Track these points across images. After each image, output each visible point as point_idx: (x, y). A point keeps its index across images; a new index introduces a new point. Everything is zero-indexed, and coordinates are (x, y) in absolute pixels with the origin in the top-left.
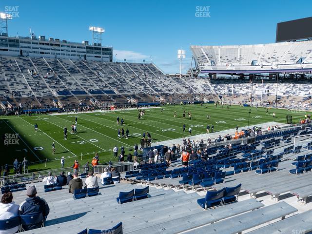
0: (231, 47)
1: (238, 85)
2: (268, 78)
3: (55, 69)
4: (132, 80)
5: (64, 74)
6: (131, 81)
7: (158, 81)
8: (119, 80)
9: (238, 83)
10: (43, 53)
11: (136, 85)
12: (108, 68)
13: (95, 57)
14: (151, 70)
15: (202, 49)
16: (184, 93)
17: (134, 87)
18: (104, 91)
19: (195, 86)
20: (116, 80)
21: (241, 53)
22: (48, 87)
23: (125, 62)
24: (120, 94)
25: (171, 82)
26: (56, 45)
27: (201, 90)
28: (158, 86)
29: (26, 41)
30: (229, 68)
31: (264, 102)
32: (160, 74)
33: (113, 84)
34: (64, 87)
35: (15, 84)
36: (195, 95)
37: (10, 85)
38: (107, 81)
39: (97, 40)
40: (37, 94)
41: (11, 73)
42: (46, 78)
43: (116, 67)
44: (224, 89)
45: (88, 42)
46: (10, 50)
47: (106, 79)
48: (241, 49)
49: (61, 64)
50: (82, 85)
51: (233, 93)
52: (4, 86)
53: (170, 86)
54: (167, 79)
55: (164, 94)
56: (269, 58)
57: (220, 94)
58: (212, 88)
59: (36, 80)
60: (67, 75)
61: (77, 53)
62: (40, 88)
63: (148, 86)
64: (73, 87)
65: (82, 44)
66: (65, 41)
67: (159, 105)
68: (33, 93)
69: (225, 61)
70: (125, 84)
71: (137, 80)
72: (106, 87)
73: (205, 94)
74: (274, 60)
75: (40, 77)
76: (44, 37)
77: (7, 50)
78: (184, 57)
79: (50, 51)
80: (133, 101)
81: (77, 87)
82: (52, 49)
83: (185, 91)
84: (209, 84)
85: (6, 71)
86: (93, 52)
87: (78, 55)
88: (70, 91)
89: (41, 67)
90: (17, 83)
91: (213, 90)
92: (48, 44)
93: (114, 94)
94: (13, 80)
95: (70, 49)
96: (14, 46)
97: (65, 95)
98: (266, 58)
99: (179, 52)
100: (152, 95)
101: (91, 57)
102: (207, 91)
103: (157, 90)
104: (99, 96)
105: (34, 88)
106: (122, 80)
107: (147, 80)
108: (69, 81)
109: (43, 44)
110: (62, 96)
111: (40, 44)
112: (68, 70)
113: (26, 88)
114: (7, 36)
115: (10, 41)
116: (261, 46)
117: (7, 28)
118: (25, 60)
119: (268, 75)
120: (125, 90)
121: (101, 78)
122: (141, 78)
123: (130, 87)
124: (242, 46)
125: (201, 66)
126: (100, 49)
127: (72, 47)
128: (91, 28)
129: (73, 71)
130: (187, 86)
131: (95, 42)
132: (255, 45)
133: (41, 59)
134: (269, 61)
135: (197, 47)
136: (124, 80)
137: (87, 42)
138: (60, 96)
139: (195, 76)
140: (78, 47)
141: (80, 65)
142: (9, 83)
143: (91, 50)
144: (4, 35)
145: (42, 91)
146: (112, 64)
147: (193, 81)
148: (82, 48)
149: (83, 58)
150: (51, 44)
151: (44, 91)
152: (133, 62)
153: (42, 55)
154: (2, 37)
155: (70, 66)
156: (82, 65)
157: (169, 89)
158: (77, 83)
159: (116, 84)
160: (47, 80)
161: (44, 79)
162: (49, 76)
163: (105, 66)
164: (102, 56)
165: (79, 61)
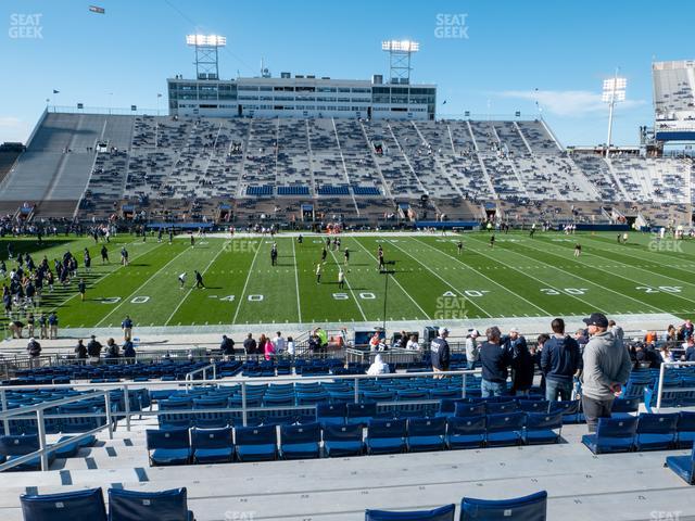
3: (286, 139)
4: (455, 162)
5: (296, 151)
6: (448, 165)
7: (526, 166)
8: (417, 163)
10: (281, 108)
11: (454, 176)
12: (413, 133)
13: (394, 109)
14: (528, 136)
19: (633, 181)
20: (407, 162)
22: (240, 178)
23: (466, 118)
24: (392, 197)
25: (561, 169)
26: (306, 89)
27: (646, 192)
28: (514, 179)
32: (546, 146)
33: (394, 172)
34: (272, 178)
35: (183, 173)
37: (174, 174)
38: (387, 164)
39: (398, 70)
41: (195, 151)
42: (252, 159)
43: (436, 132)
45: (381, 77)
46: (220, 106)
47: (388, 160)
49: (308, 129)
50: (316, 173)
52: (160, 177)
54: (558, 160)
55: (514, 199)
59: (228, 164)
60: (301, 151)
61: (351, 104)
62: (223, 180)
64: (291, 179)
65: (368, 83)
68: (198, 191)
71: (467, 164)
75: (241, 158)
76: (289, 74)
77: (215, 106)
78: (622, 97)
79: (294, 103)
81: (301, 178)
82: (298, 99)
83: (590, 193)
85: (190, 146)
86: (388, 98)
87: (353, 109)
88: (277, 188)
89: (259, 137)
90: (189, 170)
92: (291, 89)
93: (373, 197)
94: (186, 165)
95: (337, 95)
96: (228, 97)
97: (257, 196)
99: (609, 83)
101: (384, 110)
107: (493, 164)
108: (294, 165)
109: (281, 89)
110: (251, 197)
111: (276, 89)
112: (313, 140)
114: (218, 79)
115: (222, 87)
117: (217, 63)
118: (240, 124)
121: (375, 159)
122: (481, 159)
126: (405, 91)
127: (340, 91)
128: (386, 45)
129: (322, 143)
130: (608, 180)
131: (395, 76)
133: (273, 120)
135: (675, 65)
137: (379, 78)
138: (246, 196)
139: (655, 151)
140: (355, 91)
141: (347, 130)
142: (176, 170)
143: (384, 95)
144: (212, 77)
145: (220, 186)
146: (431, 124)
147: (637, 167)
148: (362, 91)
149: (364, 114)
150: (297, 89)
151: (224, 186)
152: (488, 119)
153: (278, 112)
154: (207, 82)
155: (322, 134)
156: (352, 130)
157: (542, 185)
158: (307, 170)
159: (403, 172)
160: (251, 163)
161: (245, 162)
162: (260, 156)
163: (407, 130)
164: (409, 106)
165: (350, 121)
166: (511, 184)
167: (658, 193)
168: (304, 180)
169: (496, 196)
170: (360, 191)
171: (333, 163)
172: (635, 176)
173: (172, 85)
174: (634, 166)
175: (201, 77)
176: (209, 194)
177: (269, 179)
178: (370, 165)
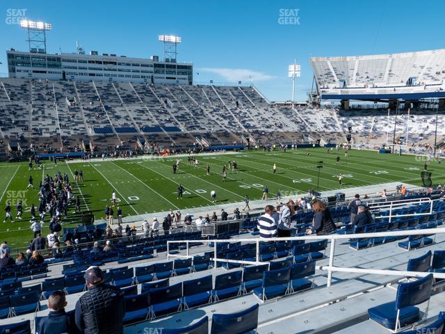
0: (376, 57)
1: (382, 117)
2: (437, 106)
3: (104, 96)
4: (215, 111)
5: (115, 104)
6: (211, 113)
7: (254, 112)
8: (193, 111)
9: (383, 115)
10: (93, 75)
11: (218, 119)
12: (183, 93)
13: (167, 78)
14: (249, 96)
15: (329, 63)
16: (291, 130)
17: (212, 122)
18: (164, 127)
19: (311, 121)
20: (188, 111)
21: (391, 67)
22: (85, 122)
23: (211, 84)
24: (188, 132)
25: (274, 114)
26: (111, 63)
27: (320, 126)
28: (251, 120)
29: (71, 58)
30: (369, 91)
31: (420, 145)
32: (261, 102)
33: (183, 117)
35: (41, 119)
36: (307, 134)
37: (33, 120)
38: (176, 112)
39: (169, 54)
40: (64, 132)
41: (42, 103)
42: (87, 109)
43: (196, 92)
44: (358, 125)
45: (158, 57)
46: (49, 72)
47: (175, 110)
48: (393, 60)
49: (116, 89)
50: (135, 119)
51: (371, 131)
52: (24, 122)
53: (271, 120)
54: (270, 109)
55: (257, 132)
56: (437, 73)
58: (339, 124)
59: (71, 113)
60: (118, 104)
61: (140, 74)
62: (74, 124)
64: (121, 123)
65: (150, 61)
67: (242, 149)
68: (60, 131)
69: (364, 79)
70: (202, 117)
71: (222, 112)
72: (169, 121)
73: (324, 132)
75: (78, 108)
76: (97, 53)
77: (45, 72)
78: (299, 74)
79: (103, 72)
80: (204, 142)
81: (127, 122)
83: (294, 128)
84: (335, 116)
85: (36, 100)
86: (164, 71)
87: (142, 77)
88: (113, 128)
89: (85, 94)
90: (44, 117)
91: (339, 126)
92: (100, 63)
93: (178, 133)
94: (40, 112)
95: (131, 68)
96: (55, 66)
97: (104, 134)
98: (433, 73)
99: (292, 67)
100: (237, 133)
101: (161, 79)
102: (330, 127)
103: (247, 127)
104: (153, 135)
105: (63, 123)
106: (199, 112)
107: (237, 112)
108: (118, 114)
109: (93, 62)
110: (99, 134)
111: (90, 62)
112: (122, 97)
113: (53, 123)
114: (45, 53)
115: (49, 59)
116: (428, 53)
117: (45, 41)
118: (67, 85)
119: (437, 101)
120: (198, 126)
121: (167, 109)
122: (229, 109)
123: (206, 122)
124: (395, 56)
125: (323, 88)
126: (174, 67)
127: (133, 65)
128: (161, 38)
129: (129, 99)
130: (299, 120)
131: (167, 57)
132: (418, 53)
133: (90, 83)
134: (436, 77)
135: (321, 59)
136: (202, 111)
137: (156, 58)
138: (96, 134)
139: (316, 104)
140: (142, 66)
141: (141, 91)
142: (34, 117)
143: (161, 69)
144: (42, 51)
145: (74, 128)
146: (191, 87)
147: (310, 113)
148: (147, 66)
149: (149, 80)
150: (104, 63)
151: (77, 127)
152: (223, 85)
153: (91, 77)
154: (37, 54)
155: (127, 93)
156: (145, 91)
157: (268, 123)
158: (128, 116)
159: (188, 117)
160: (88, 112)
161: (83, 111)
162: (92, 107)
163: (179, 91)
164: (176, 76)
165: (142, 85)
166: (252, 124)
167: (325, 127)
168: (129, 123)
169: (246, 130)
170: (168, 129)
171: (143, 112)
172: (312, 118)
173: (10, 56)
174: (309, 112)
175: (33, 51)
176: (69, 133)
177: (106, 123)
178: (166, 113)
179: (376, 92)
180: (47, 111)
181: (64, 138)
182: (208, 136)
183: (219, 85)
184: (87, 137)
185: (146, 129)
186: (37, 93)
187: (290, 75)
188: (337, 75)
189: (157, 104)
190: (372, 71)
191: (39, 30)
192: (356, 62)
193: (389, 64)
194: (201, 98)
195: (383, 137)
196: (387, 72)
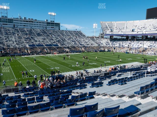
0: (122, 22)
1: (124, 42)
2: (141, 38)
3: (30, 33)
4: (69, 39)
5: (34, 36)
6: (68, 40)
7: (82, 40)
8: (62, 39)
9: (125, 41)
10: (25, 26)
11: (70, 42)
13: (51, 27)
14: (80, 34)
15: (106, 23)
16: (95, 46)
17: (69, 43)
18: (53, 45)
19: (102, 43)
20: (60, 39)
21: (127, 25)
22: (25, 43)
23: (67, 30)
24: (61, 46)
25: (89, 40)
26: (31, 22)
27: (105, 45)
28: (82, 42)
29: (17, 20)
30: (120, 33)
31: (137, 51)
32: (84, 36)
33: (59, 41)
34: (33, 43)
35: (8, 41)
36: (101, 47)
37: (6, 42)
38: (56, 39)
40: (18, 46)
41: (7, 36)
42: (25, 38)
43: (62, 33)
44: (117, 44)
46: (9, 25)
47: (55, 39)
48: (127, 23)
49: (34, 31)
50: (42, 42)
51: (121, 46)
52: (2, 42)
53: (88, 42)
54: (88, 39)
55: (84, 46)
56: (142, 28)
57: (115, 47)
58: (110, 44)
59: (19, 39)
60: (35, 36)
62: (21, 43)
63: (77, 42)
64: (37, 43)
65: (45, 21)
66: (36, 20)
67: (81, 52)
68: (16, 46)
69: (118, 29)
70: (65, 41)
71: (71, 39)
72: (54, 43)
73: (106, 46)
74: (144, 29)
75: (21, 38)
76: (26, 18)
77: (7, 24)
78: (97, 27)
79: (28, 25)
80: (67, 50)
81: (40, 43)
82: (29, 24)
83: (96, 45)
84: (109, 41)
85: (5, 34)
86: (50, 25)
87: (42, 27)
88: (35, 45)
89: (23, 33)
90: (10, 41)
91: (111, 45)
92: (27, 21)
93: (58, 46)
94: (8, 39)
96: (11, 22)
97: (33, 47)
98: (140, 28)
99: (94, 25)
100: (78, 47)
101: (49, 28)
102: (108, 45)
103: (81, 45)
104: (50, 47)
105: (17, 43)
106: (64, 39)
107: (77, 39)
108: (36, 40)
109: (25, 21)
110: (31, 47)
111: (24, 21)
112: (36, 34)
113: (13, 43)
115: (9, 20)
117: (7, 13)
118: (15, 29)
119: (141, 37)
120: (64, 44)
121: (53, 38)
122: (74, 38)
123: (67, 43)
124: (127, 22)
125: (105, 32)
126: (54, 24)
127: (39, 23)
128: (49, 13)
129: (39, 35)
130: (97, 42)
131: (51, 20)
132: (135, 21)
133: (24, 29)
134: (142, 29)
135: (104, 22)
136: (65, 39)
137: (47, 20)
138: (30, 47)
139: (102, 37)
140: (42, 23)
141: (43, 32)
144: (6, 17)
145: (21, 45)
146: (60, 31)
147: (101, 40)
148: (44, 23)
149: (45, 28)
150: (29, 22)
152: (71, 30)
153: (24, 27)
155: (38, 32)
156: (44, 32)
157: (87, 44)
158: (40, 41)
159: (60, 41)
160: (25, 39)
161: (23, 39)
162: (26, 37)
163: (56, 32)
164: (55, 27)
165: (43, 30)
166: (82, 44)
167: (106, 45)
169: (81, 46)
170: (55, 45)
171: (44, 39)
175: (3, 17)
178: (52, 40)
179: (122, 33)
180: (10, 39)
181: (18, 48)
182: (68, 48)
183: (69, 30)
184: (27, 48)
185: (47, 45)
186: (5, 32)
187: (94, 27)
188: (109, 28)
189: (49, 36)
190: (121, 26)
191: (5, 9)
192: (115, 24)
193: (126, 25)
194: (64, 35)
195: (125, 48)
196: (125, 27)
